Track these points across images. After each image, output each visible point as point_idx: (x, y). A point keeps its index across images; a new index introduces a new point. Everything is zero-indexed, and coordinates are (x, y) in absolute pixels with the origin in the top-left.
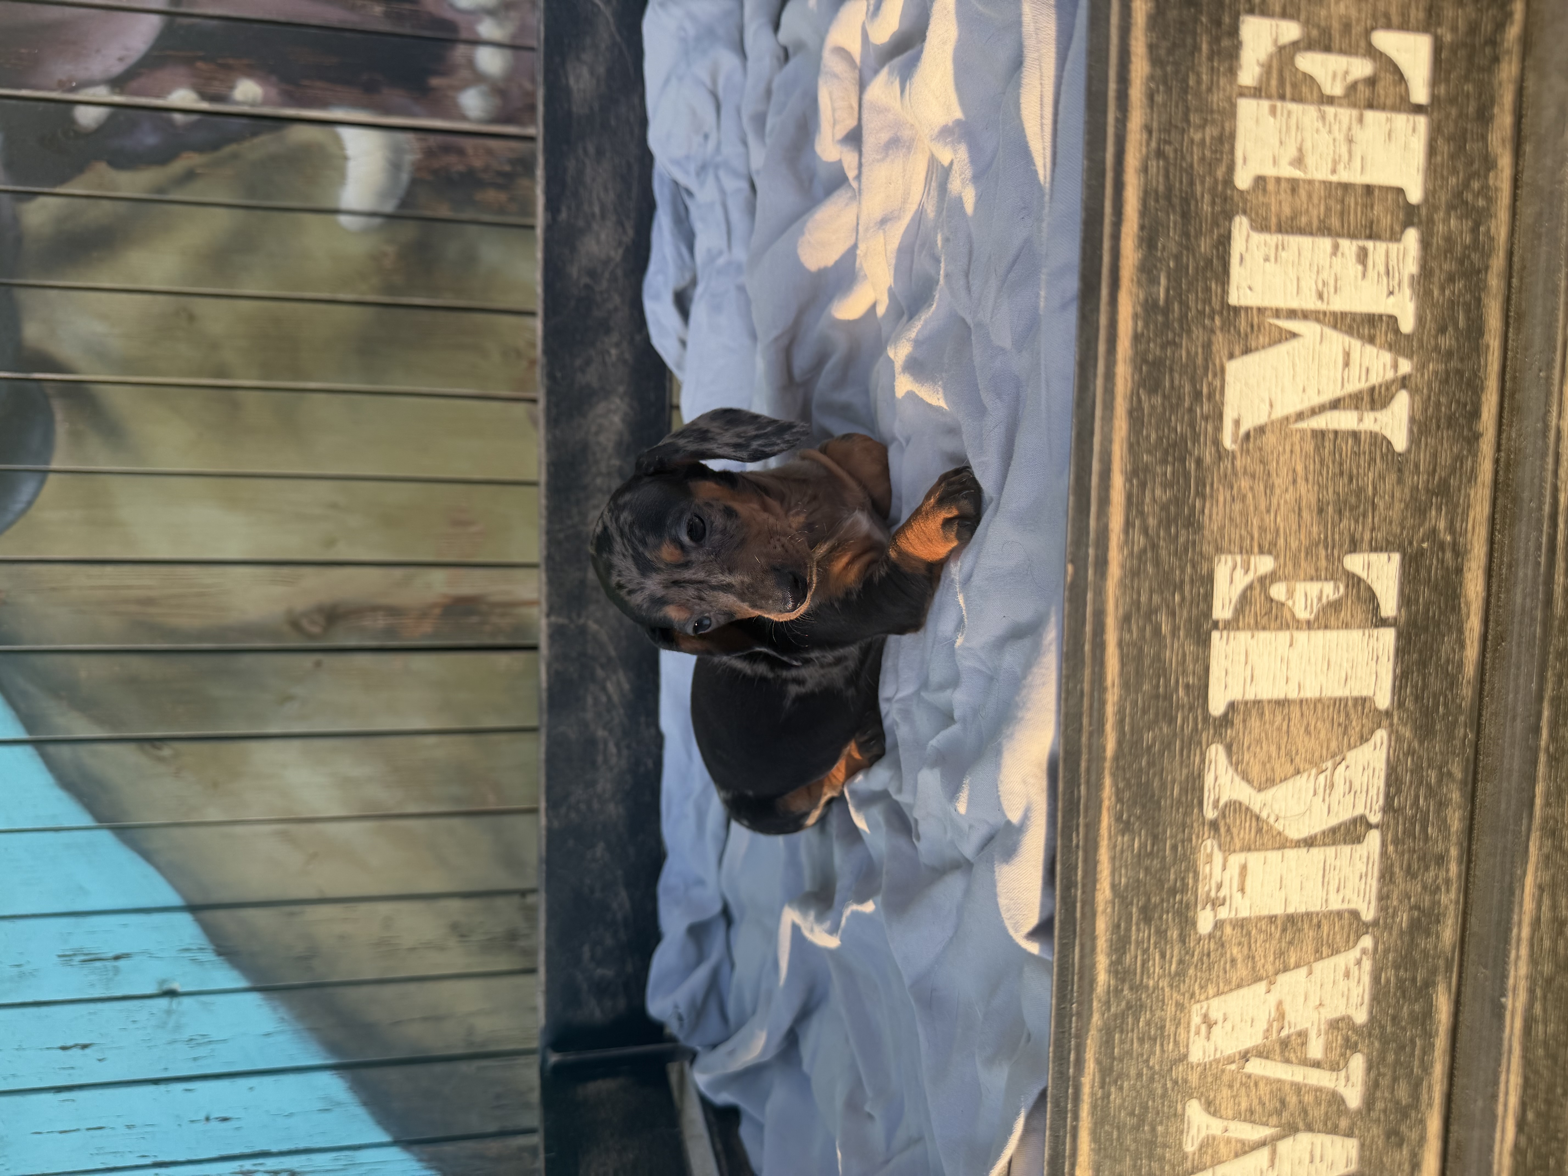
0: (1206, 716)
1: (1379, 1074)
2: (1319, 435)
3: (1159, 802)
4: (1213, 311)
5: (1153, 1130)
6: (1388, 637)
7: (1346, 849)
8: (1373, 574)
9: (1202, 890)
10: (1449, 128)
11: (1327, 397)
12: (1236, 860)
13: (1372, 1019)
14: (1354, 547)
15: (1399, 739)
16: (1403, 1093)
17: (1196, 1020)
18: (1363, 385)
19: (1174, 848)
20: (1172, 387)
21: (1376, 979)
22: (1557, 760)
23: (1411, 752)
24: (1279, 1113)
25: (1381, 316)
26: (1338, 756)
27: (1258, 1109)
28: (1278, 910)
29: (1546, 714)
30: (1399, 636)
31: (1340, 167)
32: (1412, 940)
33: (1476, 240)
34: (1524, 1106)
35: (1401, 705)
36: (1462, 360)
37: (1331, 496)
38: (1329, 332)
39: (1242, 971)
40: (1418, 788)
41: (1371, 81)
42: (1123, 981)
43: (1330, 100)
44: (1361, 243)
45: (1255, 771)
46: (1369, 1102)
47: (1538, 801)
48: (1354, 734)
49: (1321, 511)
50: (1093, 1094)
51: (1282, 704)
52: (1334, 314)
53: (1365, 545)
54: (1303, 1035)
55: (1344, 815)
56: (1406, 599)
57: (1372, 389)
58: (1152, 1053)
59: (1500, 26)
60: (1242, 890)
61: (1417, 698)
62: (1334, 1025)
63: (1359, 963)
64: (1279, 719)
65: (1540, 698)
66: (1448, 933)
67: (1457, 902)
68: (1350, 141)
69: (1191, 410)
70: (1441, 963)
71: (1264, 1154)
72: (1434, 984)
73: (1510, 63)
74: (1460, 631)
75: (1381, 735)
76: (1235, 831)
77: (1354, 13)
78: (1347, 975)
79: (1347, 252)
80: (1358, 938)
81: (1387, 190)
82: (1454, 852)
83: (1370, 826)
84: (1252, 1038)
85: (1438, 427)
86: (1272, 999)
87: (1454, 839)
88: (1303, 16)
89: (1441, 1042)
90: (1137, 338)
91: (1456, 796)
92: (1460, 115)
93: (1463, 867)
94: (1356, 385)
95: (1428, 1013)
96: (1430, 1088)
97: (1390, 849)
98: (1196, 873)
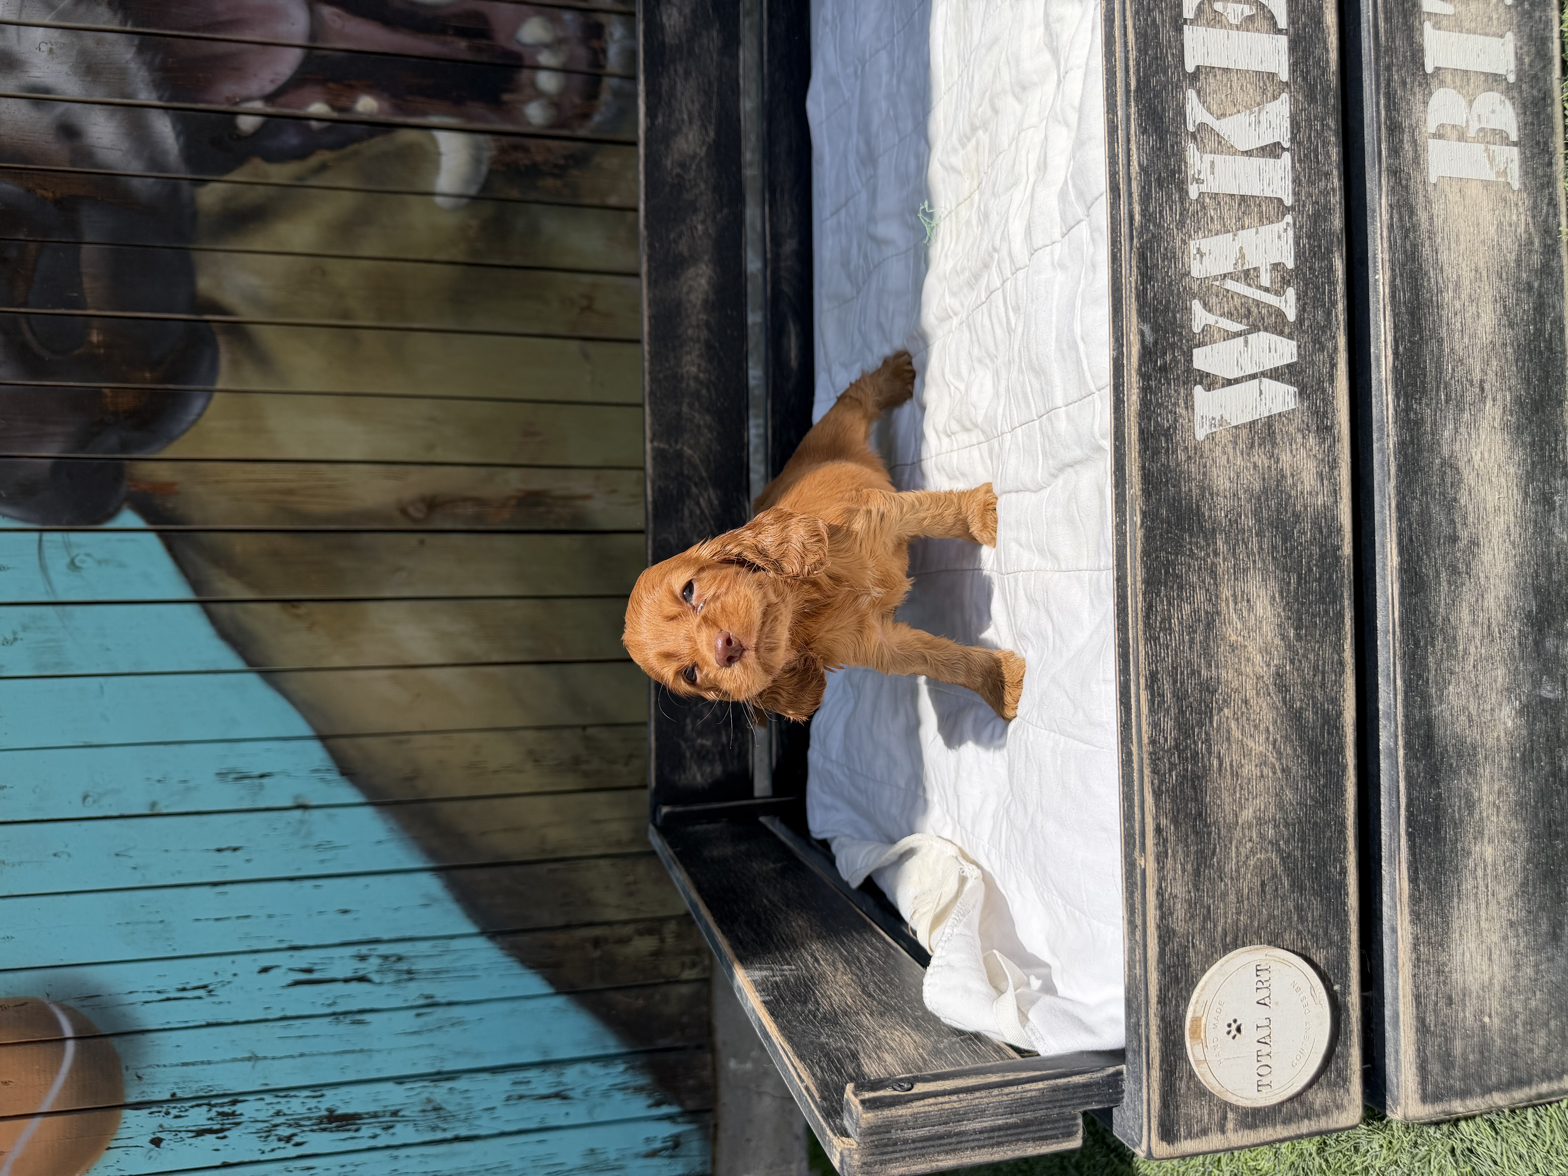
0: (1185, 73)
1: (1305, 304)
3: (1161, 119)
5: (1174, 315)
6: (1283, 41)
7: (1272, 161)
9: (1190, 172)
12: (1208, 157)
13: (1297, 267)
15: (1296, 101)
16: (1320, 314)
17: (1193, 251)
19: (1172, 146)
21: (1297, 243)
23: (1303, 109)
24: (1247, 317)
26: (1261, 105)
27: (1235, 312)
28: (1235, 191)
29: (1382, 102)
30: (1290, 41)
32: (1316, 222)
34: (1396, 341)
35: (1295, 80)
39: (1217, 226)
40: (1310, 131)
42: (1149, 220)
45: (1214, 108)
46: (1300, 319)
48: (1269, 94)
50: (1136, 288)
51: (1226, 70)
54: (1256, 269)
55: (1268, 140)
56: (1292, 21)
58: (1170, 267)
60: (1213, 175)
61: (1304, 79)
62: (1275, 267)
63: (1286, 230)
64: (1225, 80)
66: (1337, 221)
67: (1341, 203)
70: (1335, 239)
71: (1241, 339)
72: (1332, 252)
74: (1325, 42)
75: (1285, 96)
76: (1206, 141)
78: (1279, 237)
80: (1284, 216)
82: (1336, 173)
83: (1284, 149)
86: (1236, 245)
87: (1334, 164)
89: (1340, 289)
91: (1333, 139)
93: (1342, 182)
95: (1331, 269)
96: (1336, 316)
97: (1297, 165)
98: (1186, 163)
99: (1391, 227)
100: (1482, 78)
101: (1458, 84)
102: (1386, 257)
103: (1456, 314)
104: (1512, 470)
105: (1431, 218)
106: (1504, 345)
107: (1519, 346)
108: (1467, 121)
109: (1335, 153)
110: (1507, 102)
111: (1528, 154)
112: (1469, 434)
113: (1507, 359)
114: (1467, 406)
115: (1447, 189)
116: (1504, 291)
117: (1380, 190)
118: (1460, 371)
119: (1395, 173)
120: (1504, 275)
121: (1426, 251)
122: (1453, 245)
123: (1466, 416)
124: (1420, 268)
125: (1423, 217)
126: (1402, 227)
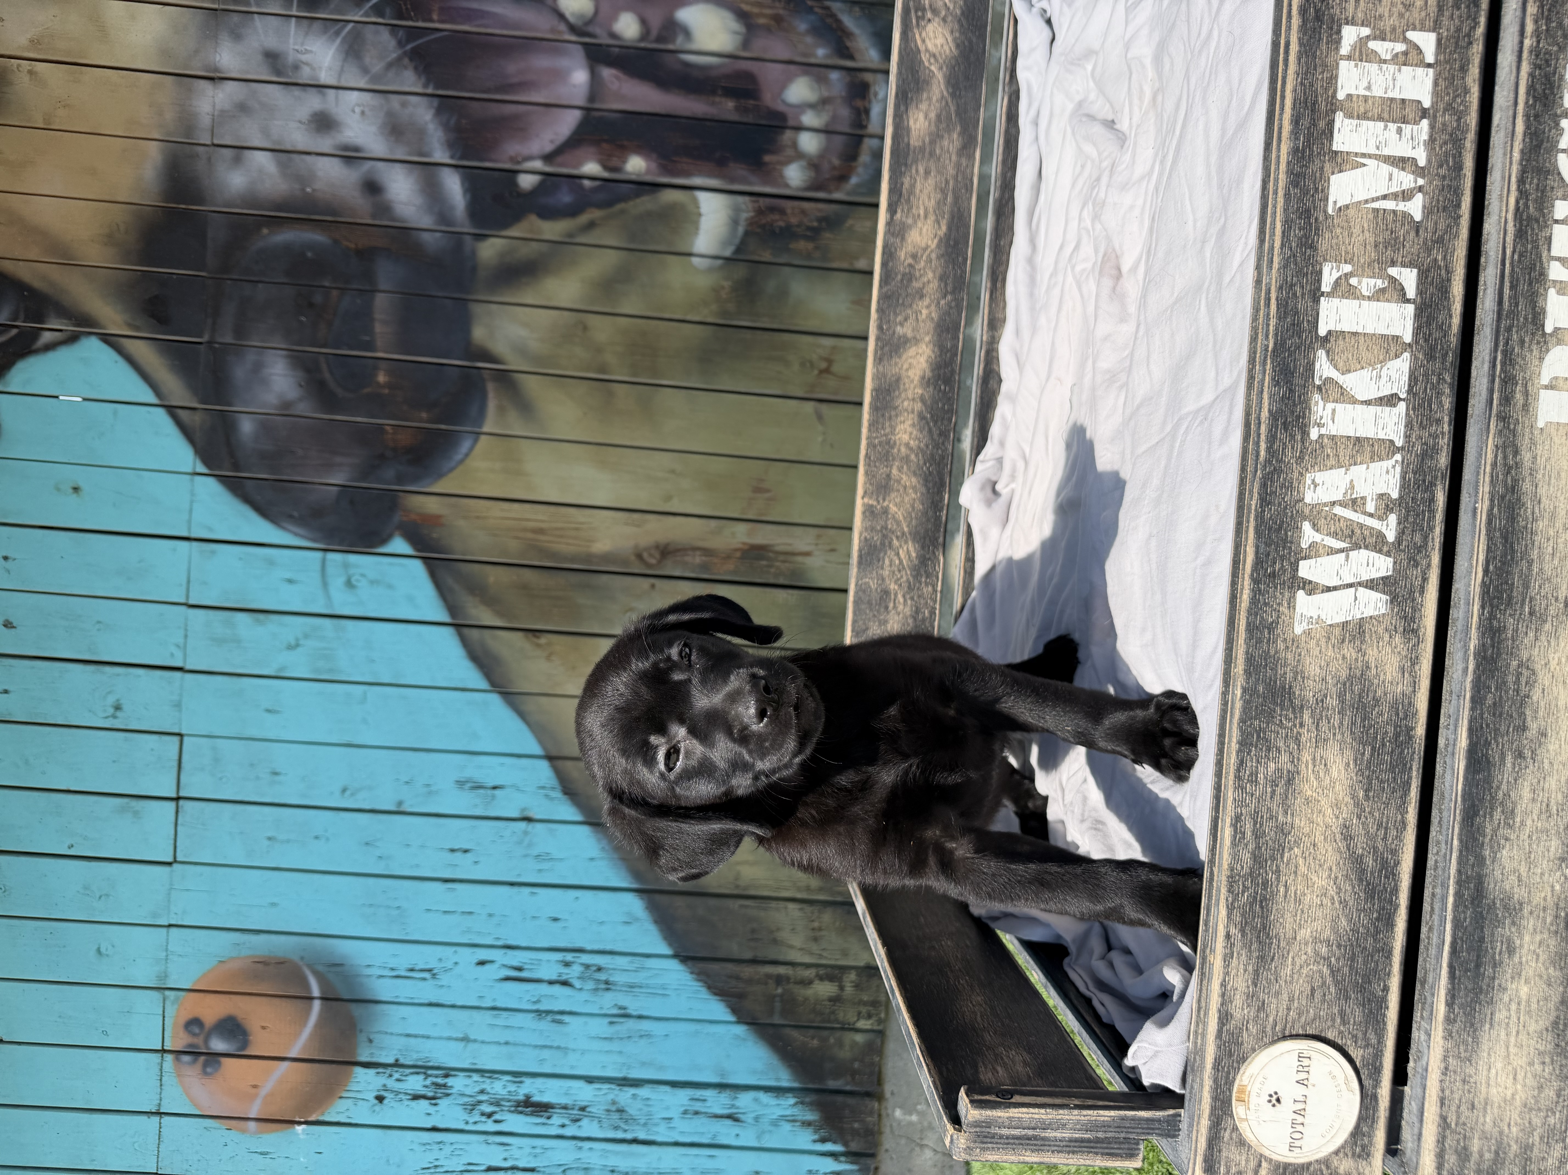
0: (1317, 336)
1: (1405, 528)
2: (1376, 211)
3: (1293, 374)
4: (1324, 153)
5: (1286, 533)
6: (1411, 308)
7: (1388, 409)
8: (1403, 278)
9: (1313, 418)
10: (1445, 74)
11: (1379, 194)
12: (1330, 406)
13: (1401, 497)
14: (1393, 264)
15: (1416, 358)
16: (1418, 539)
17: (1309, 482)
18: (1399, 189)
19: (1300, 396)
20: (1305, 185)
21: (1403, 477)
22: (1506, 382)
23: (1422, 366)
24: (1351, 537)
25: (1408, 158)
26: (1383, 363)
27: (1340, 532)
28: (1351, 433)
29: (1499, 358)
30: (1416, 308)
31: (1389, 91)
32: (1423, 460)
33: (1458, 126)
35: (1417, 342)
36: (1451, 180)
37: (1381, 239)
38: (1382, 164)
39: (1332, 461)
40: (1426, 384)
41: (1405, 54)
42: (1273, 456)
43: (1385, 62)
44: (1399, 125)
45: (1340, 364)
46: (1399, 540)
47: (1495, 402)
48: (1392, 353)
49: (1376, 246)
50: (1256, 510)
51: (1355, 334)
52: (1384, 156)
53: (1399, 264)
54: (1363, 498)
55: (1386, 391)
56: (1420, 292)
57: (1403, 191)
58: (1286, 494)
59: (1472, 29)
60: (1333, 421)
61: (1426, 340)
62: (1380, 496)
63: (1394, 467)
64: (1353, 342)
66: (1444, 460)
67: (1448, 445)
68: (1394, 79)
69: (1313, 196)
70: (1440, 474)
71: (1343, 555)
72: (1435, 485)
73: (1478, 45)
74: (1450, 310)
75: (1406, 355)
76: (1330, 392)
77: (1397, 23)
78: (1388, 472)
79: (1392, 129)
80: (1394, 454)
81: (1412, 101)
82: (1446, 419)
83: (1400, 399)
85: (1438, 211)
86: (1348, 478)
87: (1446, 412)
88: (1372, 26)
89: (1440, 516)
90: (1288, 163)
91: (1447, 391)
92: (1451, 69)
93: (1452, 427)
94: (1394, 189)
95: (1433, 500)
96: (1433, 538)
97: (1411, 412)
98: (1310, 410)
99: (1494, 465)
102: (1487, 489)
103: (1548, 540)
105: (1535, 458)
109: (1448, 403)
112: (1549, 643)
114: (1549, 619)
115: (1553, 433)
117: (1488, 433)
118: (1547, 587)
119: (1503, 418)
121: (1527, 487)
122: (1553, 481)
123: (1547, 627)
124: (1519, 500)
125: (1526, 456)
126: (1505, 465)
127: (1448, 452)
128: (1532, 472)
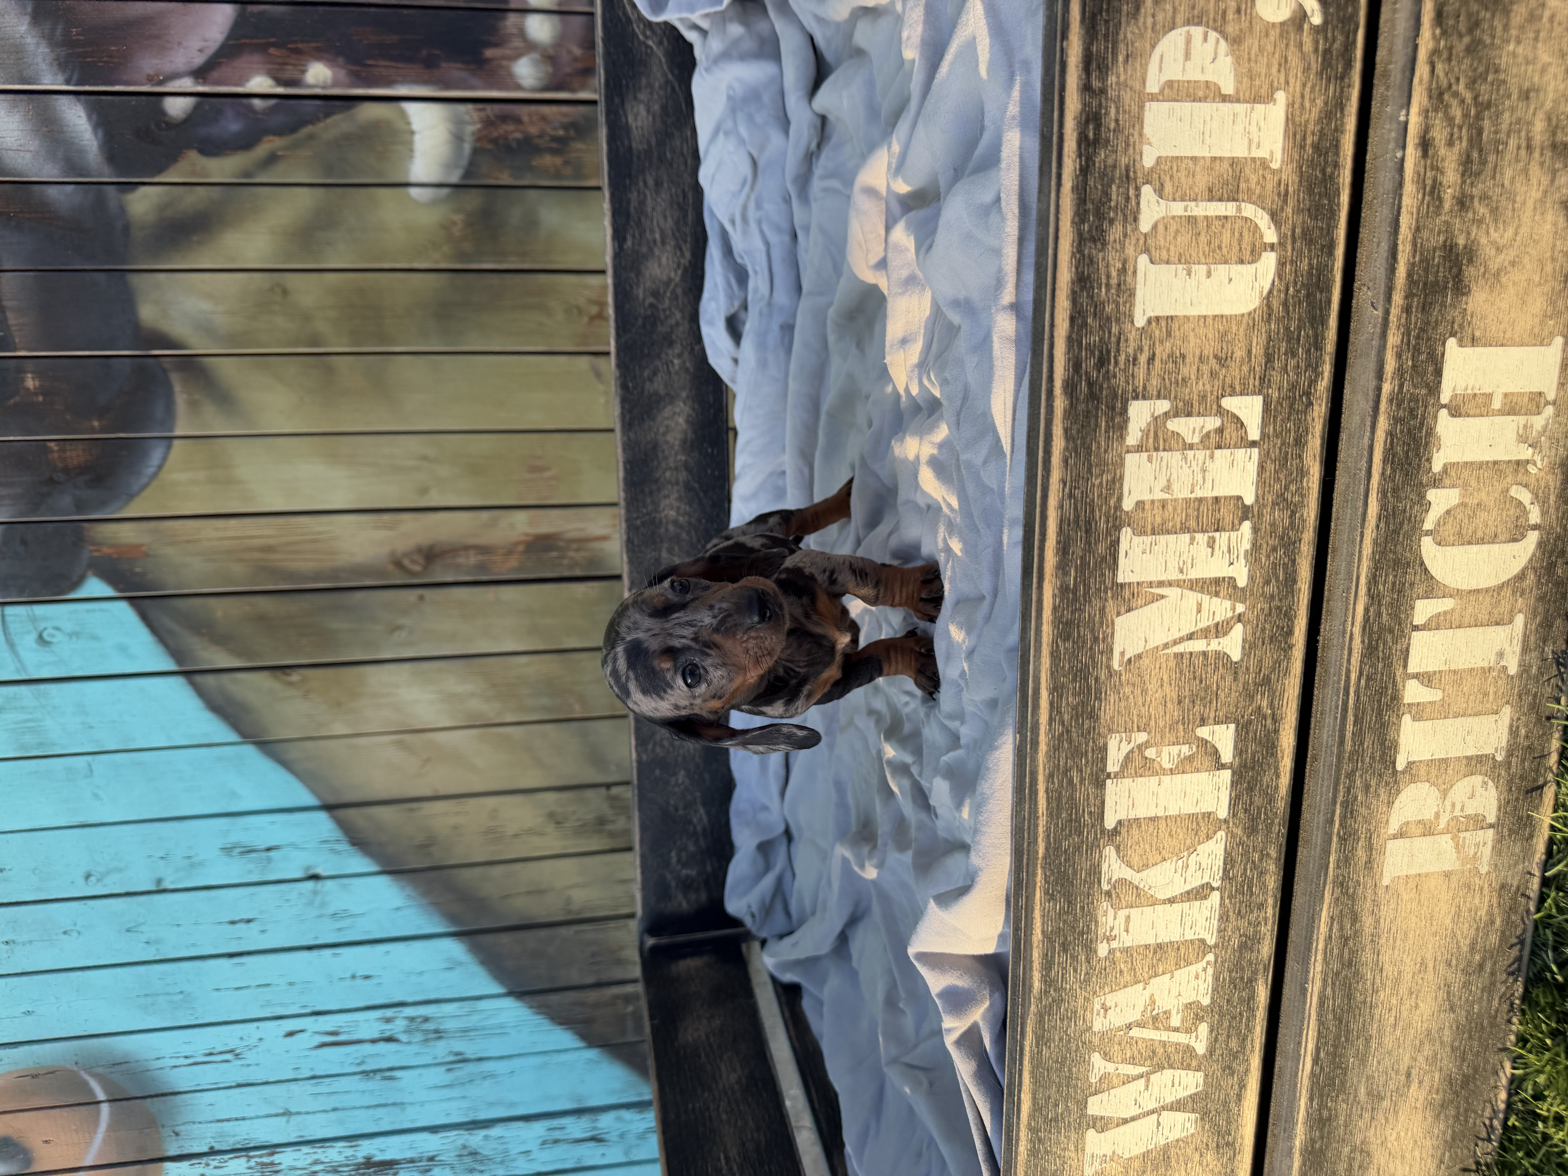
0: (1103, 830)
1: (1218, 1035)
2: (1180, 656)
3: (1072, 882)
4: (1106, 588)
5: (1070, 1070)
6: (1227, 775)
7: (1197, 903)
8: (1216, 738)
9: (1101, 931)
10: (1275, 453)
11: (1184, 633)
12: (1123, 913)
13: (1213, 1002)
14: (1204, 722)
15: (1233, 836)
16: (1234, 1044)
17: (1097, 1007)
18: (1210, 623)
19: (1083, 908)
20: (1079, 636)
21: (1216, 978)
22: (1345, 840)
23: (1241, 843)
24: (1152, 1059)
25: (1224, 578)
26: (1192, 849)
27: (1139, 1056)
28: (1151, 941)
29: (1338, 812)
30: (1234, 774)
31: (1197, 488)
32: (1241, 953)
33: (1292, 523)
34: (1318, 1049)
35: (1234, 816)
36: (1280, 600)
37: (1187, 693)
38: (1187, 592)
39: (1127, 977)
40: (1246, 864)
41: (1220, 431)
42: (1050, 986)
43: (1191, 447)
44: (1211, 534)
45: (1135, 860)
46: (1211, 1051)
47: (1331, 865)
48: (1202, 835)
49: (1179, 702)
50: (1032, 1052)
51: (1153, 819)
52: (1191, 580)
53: (1211, 721)
54: (1167, 1013)
55: (1196, 882)
56: (1239, 751)
57: (1217, 624)
58: (1069, 1026)
59: (1313, 382)
60: (1127, 931)
61: (1246, 812)
62: (1188, 1006)
63: (1205, 970)
64: (1151, 828)
65: (1334, 803)
66: (1266, 948)
67: (1272, 931)
68: (1204, 471)
69: (1092, 647)
70: (1261, 966)
71: (1142, 1082)
72: (1256, 981)
73: (1320, 405)
74: (1277, 768)
75: (1221, 834)
76: (1122, 897)
77: (1208, 388)
78: (1197, 977)
79: (1201, 542)
80: (1205, 955)
81: (1231, 497)
82: (1270, 901)
83: (1213, 889)
84: (1136, 1016)
85: (1263, 643)
86: (1147, 993)
87: (1270, 893)
88: (1172, 396)
89: (1260, 1013)
90: (1056, 609)
91: (1272, 867)
92: (1283, 444)
93: (1277, 910)
94: (1206, 623)
95: (1252, 997)
96: (1253, 1040)
97: (1227, 901)
98: (1097, 922)
99: (1329, 939)
100: (1464, 762)
101: (1434, 772)
102: (1319, 969)
103: (1391, 1009)
104: (1428, 1143)
105: (1378, 922)
106: (1441, 1029)
107: (1458, 1028)
108: (1437, 815)
109: (1273, 881)
110: (1490, 783)
111: (1506, 832)
112: (1387, 1120)
113: (1442, 1042)
114: (1388, 1094)
115: (1401, 888)
116: (1450, 977)
118: (1387, 1062)
119: (1341, 884)
120: (1454, 962)
121: (1367, 956)
122: (1398, 943)
123: (1386, 1103)
124: (1357, 973)
125: (1367, 921)
126: (1341, 937)
127: (1272, 939)
128: (1374, 938)
